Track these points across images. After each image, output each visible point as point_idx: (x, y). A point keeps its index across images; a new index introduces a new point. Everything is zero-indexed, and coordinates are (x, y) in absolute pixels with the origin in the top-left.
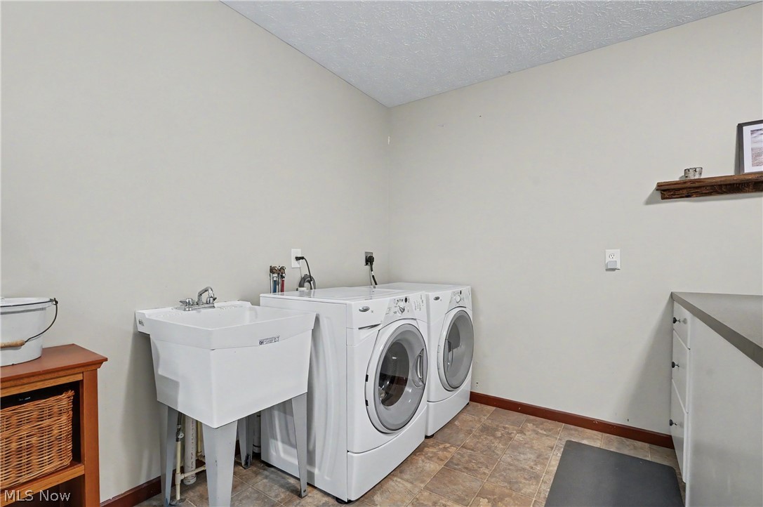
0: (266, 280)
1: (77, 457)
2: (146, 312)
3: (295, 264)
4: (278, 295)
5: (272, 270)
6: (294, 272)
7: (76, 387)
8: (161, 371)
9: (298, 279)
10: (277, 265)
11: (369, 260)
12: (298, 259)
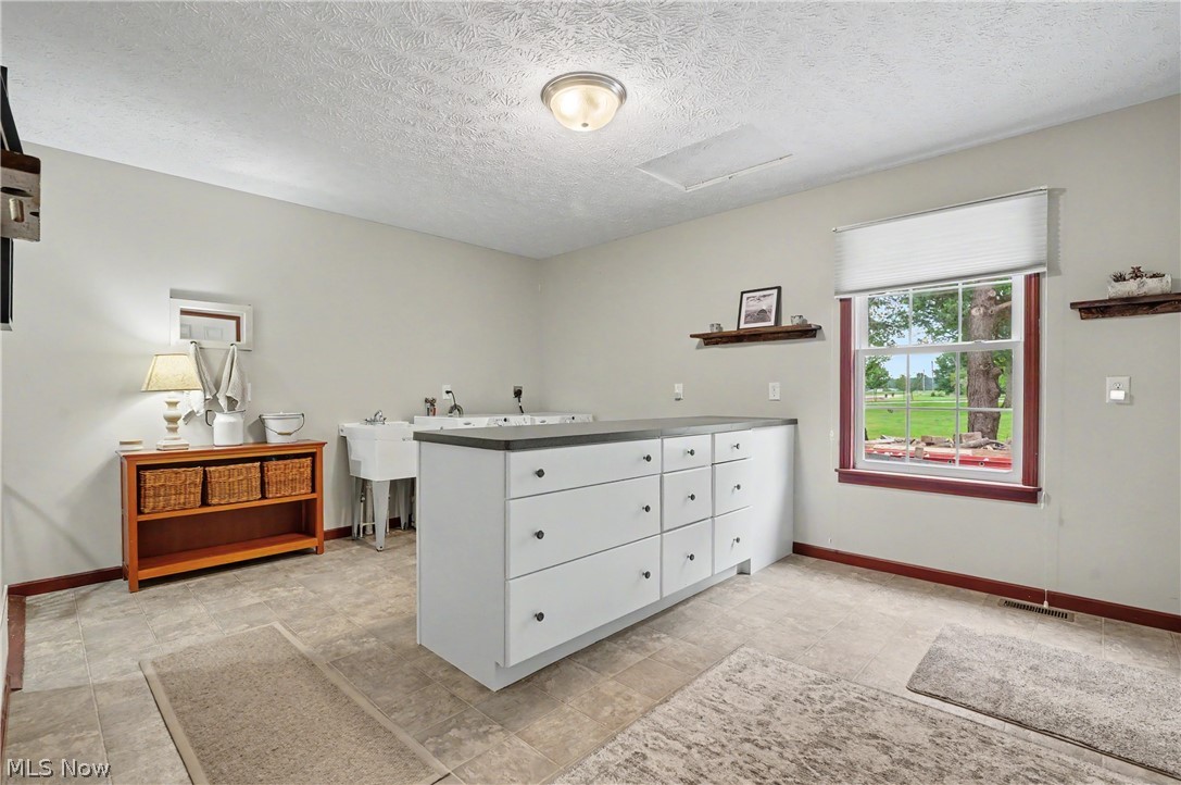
0: (423, 407)
1: (313, 491)
2: (346, 425)
3: (445, 396)
4: (431, 418)
5: (426, 401)
6: (445, 401)
7: (313, 455)
8: (352, 457)
9: (448, 408)
10: (430, 398)
11: (518, 393)
12: (448, 392)
